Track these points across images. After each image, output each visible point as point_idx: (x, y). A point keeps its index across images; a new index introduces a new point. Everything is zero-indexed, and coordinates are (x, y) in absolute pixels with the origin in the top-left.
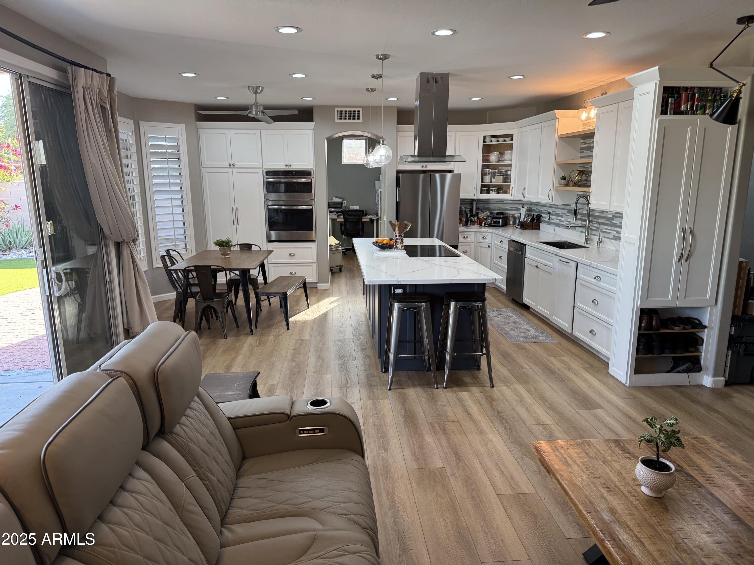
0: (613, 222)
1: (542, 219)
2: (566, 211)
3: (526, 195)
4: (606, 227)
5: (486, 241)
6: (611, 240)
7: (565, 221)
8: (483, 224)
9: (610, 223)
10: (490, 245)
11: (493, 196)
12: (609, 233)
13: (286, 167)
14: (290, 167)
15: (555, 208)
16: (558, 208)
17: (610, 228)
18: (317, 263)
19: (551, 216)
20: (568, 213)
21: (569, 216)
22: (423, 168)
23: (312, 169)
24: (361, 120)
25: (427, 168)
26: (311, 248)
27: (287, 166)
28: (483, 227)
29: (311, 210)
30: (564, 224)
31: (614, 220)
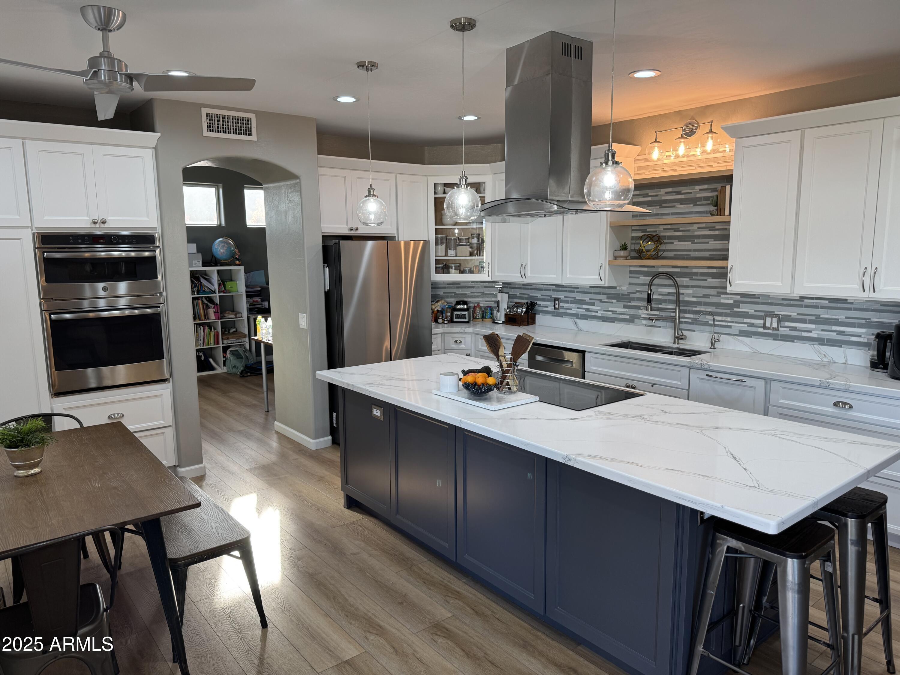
0: (735, 309)
1: (537, 308)
2: (606, 296)
3: (529, 275)
4: (720, 318)
5: (462, 346)
6: (737, 337)
7: (600, 310)
8: (440, 321)
9: (728, 311)
10: (469, 352)
11: (453, 277)
12: (730, 327)
13: (93, 226)
14: (102, 225)
15: (574, 292)
16: (578, 292)
17: (729, 319)
18: (174, 426)
19: (561, 304)
20: (608, 298)
21: (612, 303)
22: (352, 232)
23: (155, 229)
24: (254, 138)
25: (357, 232)
26: (160, 396)
27: (95, 223)
28: (440, 325)
29: (159, 314)
30: (600, 315)
31: (739, 308)
